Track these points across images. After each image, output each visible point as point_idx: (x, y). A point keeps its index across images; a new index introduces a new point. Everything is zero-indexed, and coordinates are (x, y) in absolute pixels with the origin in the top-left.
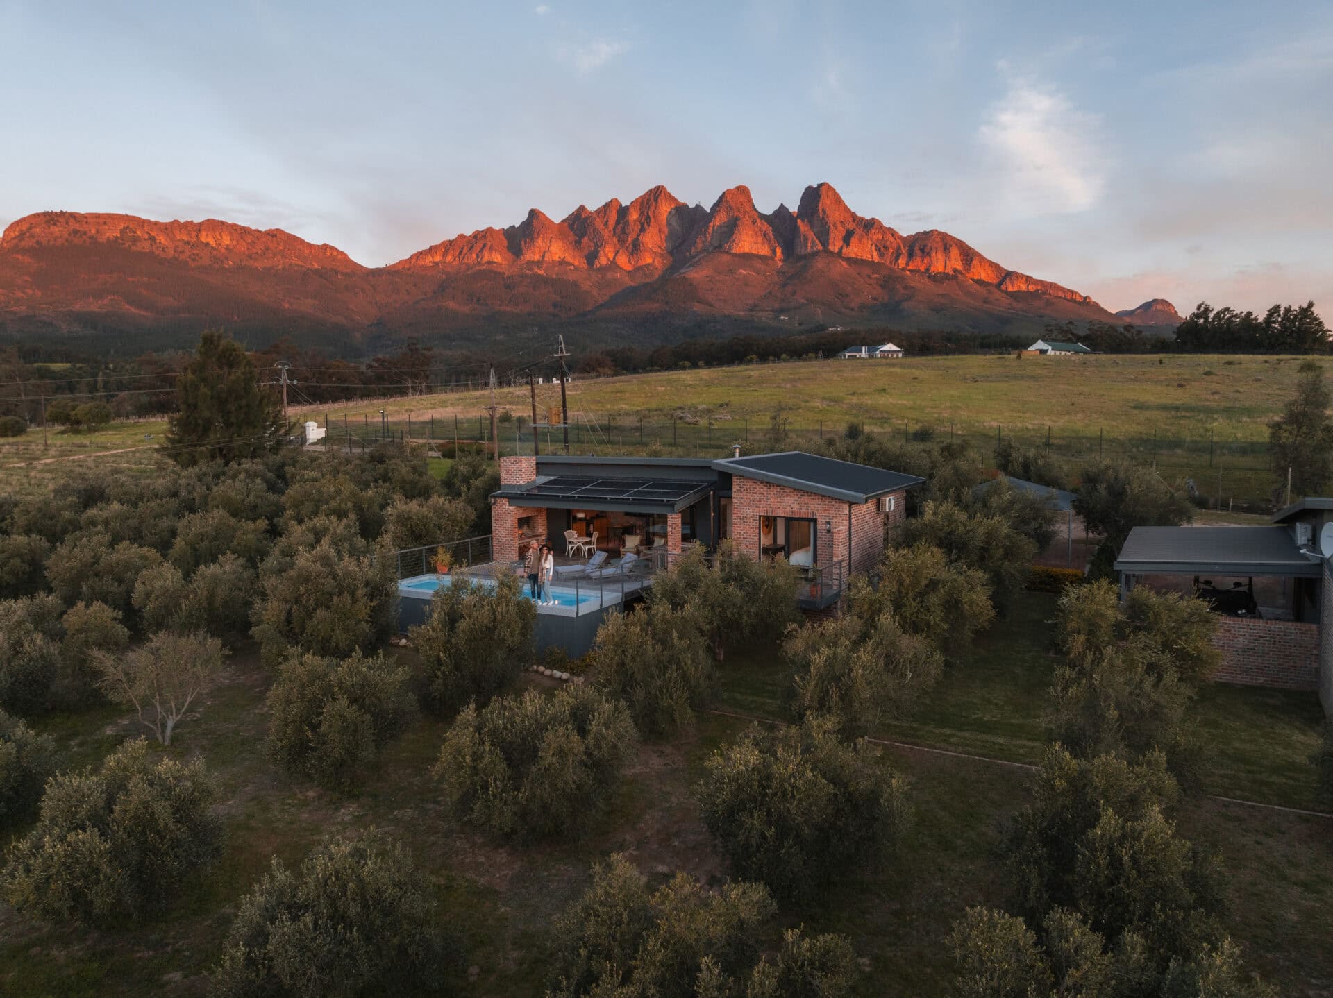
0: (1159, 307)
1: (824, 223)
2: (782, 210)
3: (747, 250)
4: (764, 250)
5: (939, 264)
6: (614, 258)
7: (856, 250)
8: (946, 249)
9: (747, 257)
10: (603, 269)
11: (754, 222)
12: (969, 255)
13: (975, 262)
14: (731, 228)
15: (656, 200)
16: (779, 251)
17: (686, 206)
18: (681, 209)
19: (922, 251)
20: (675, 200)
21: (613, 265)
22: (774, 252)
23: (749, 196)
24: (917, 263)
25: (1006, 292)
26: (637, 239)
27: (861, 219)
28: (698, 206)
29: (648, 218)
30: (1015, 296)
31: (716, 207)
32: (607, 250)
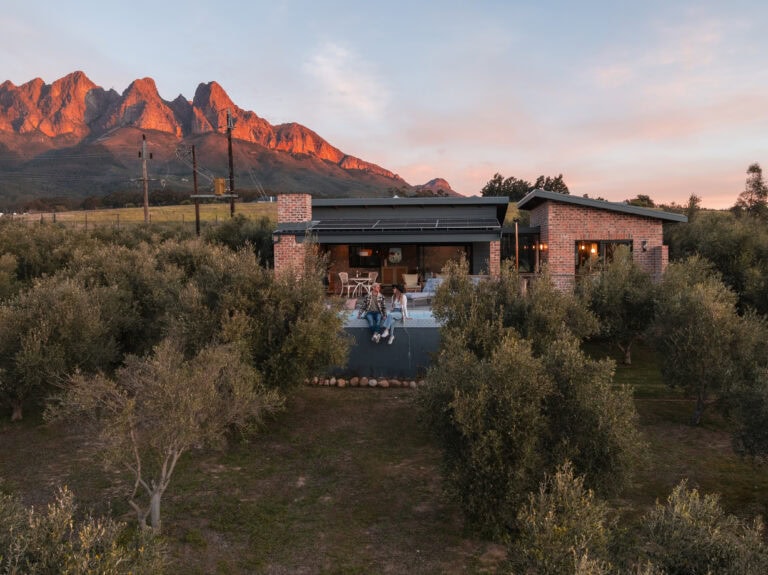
0: (440, 183)
1: (214, 111)
2: (181, 99)
3: (153, 127)
4: (168, 128)
5: (299, 147)
6: (38, 126)
7: (239, 133)
8: (303, 137)
9: (154, 132)
10: (27, 134)
11: (159, 106)
12: (319, 142)
13: (323, 147)
14: (140, 109)
15: (76, 82)
16: (179, 129)
17: (102, 89)
18: (97, 92)
19: (287, 137)
20: (92, 84)
21: (37, 131)
22: (175, 130)
23: (154, 86)
24: (284, 146)
25: (344, 169)
26: (59, 112)
27: (242, 111)
28: (112, 90)
29: (68, 95)
30: (351, 172)
31: (127, 92)
32: (32, 119)
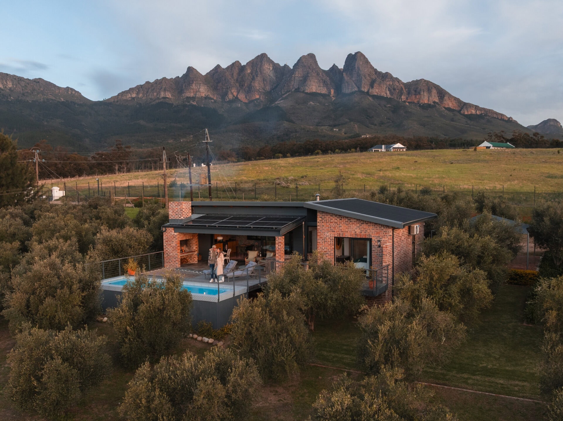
0: (552, 123)
1: (359, 75)
2: (334, 67)
3: (314, 91)
4: (324, 91)
5: (425, 99)
6: (237, 95)
7: (377, 90)
8: (429, 91)
9: (314, 95)
10: (231, 102)
11: (318, 74)
12: (442, 93)
13: (446, 98)
14: (305, 79)
15: (261, 62)
16: (332, 91)
17: (278, 64)
18: (276, 66)
19: (415, 91)
20: (272, 62)
21: (236, 99)
22: (330, 93)
23: (315, 60)
24: (414, 99)
25: (464, 115)
26: (250, 85)
27: (380, 73)
28: (285, 65)
29: (256, 71)
30: (470, 117)
31: (296, 66)
32: (233, 91)
